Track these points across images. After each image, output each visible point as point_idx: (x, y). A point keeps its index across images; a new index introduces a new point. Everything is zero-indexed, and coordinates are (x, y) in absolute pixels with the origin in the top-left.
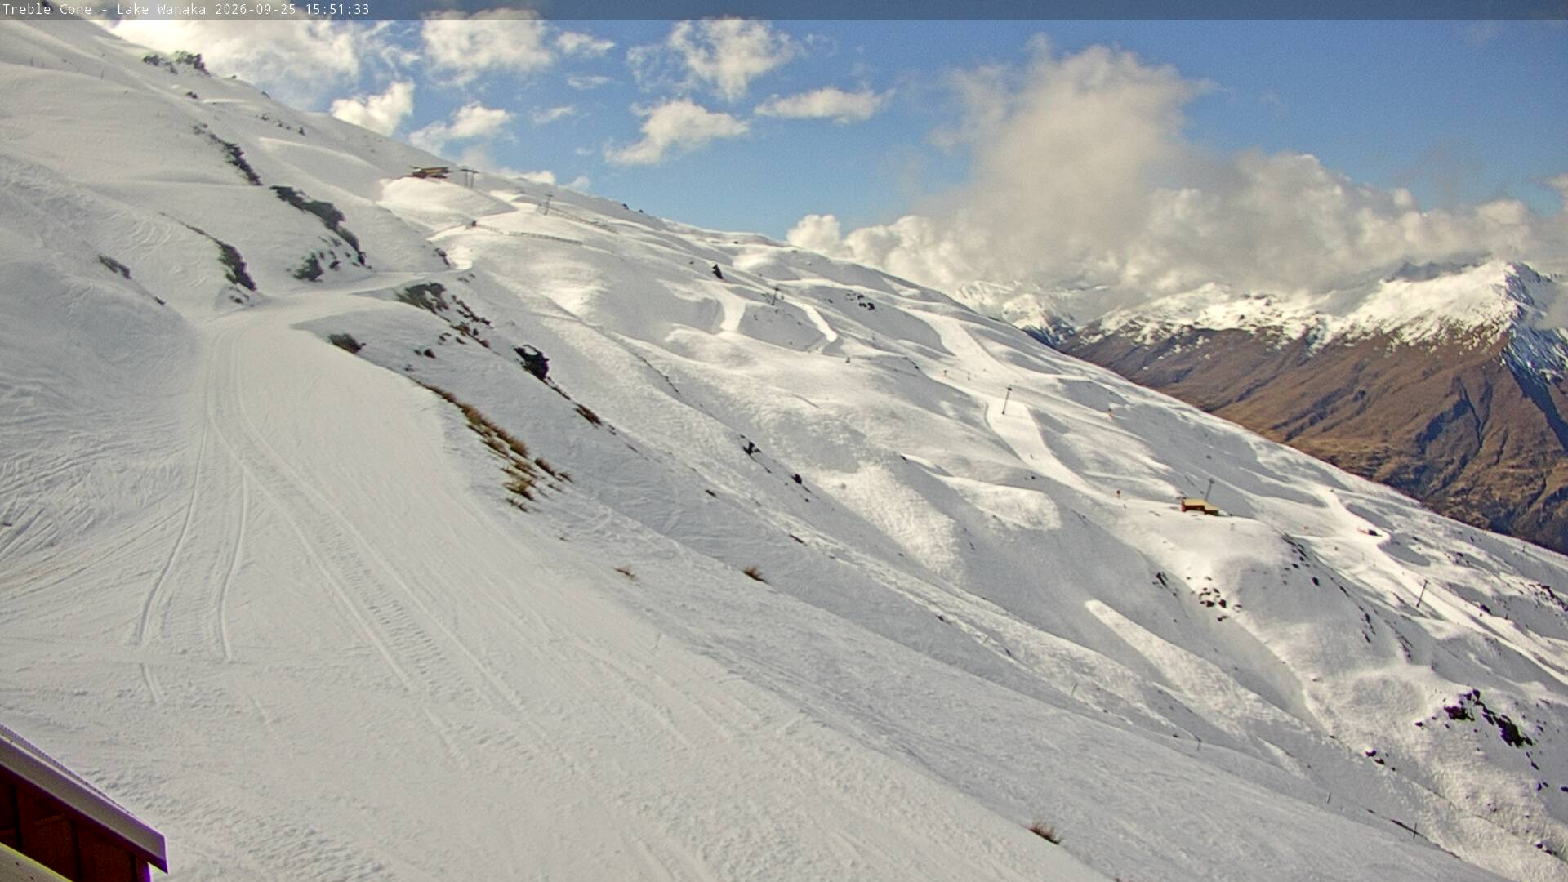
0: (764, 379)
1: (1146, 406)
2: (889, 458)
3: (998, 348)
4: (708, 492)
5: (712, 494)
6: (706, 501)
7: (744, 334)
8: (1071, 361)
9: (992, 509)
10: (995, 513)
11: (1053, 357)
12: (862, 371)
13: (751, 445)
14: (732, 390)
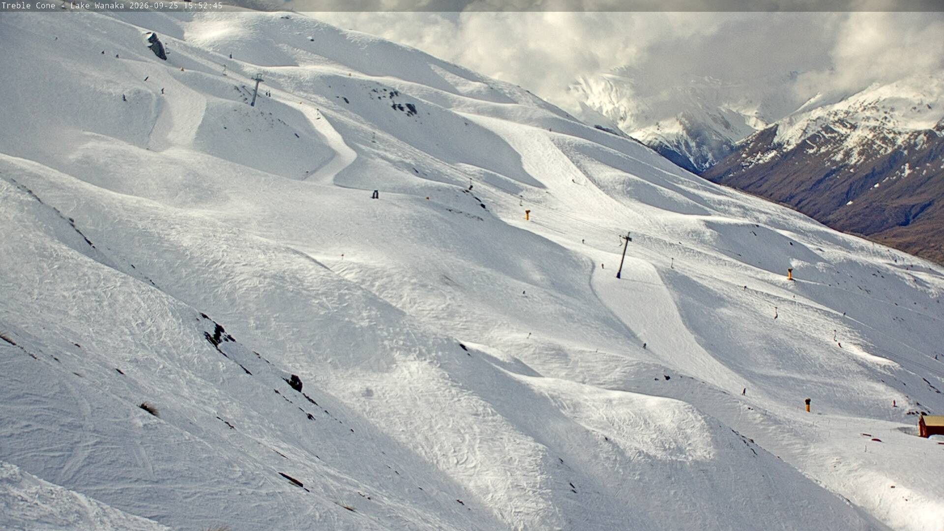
0: (238, 225)
1: (852, 263)
2: (441, 347)
3: (609, 174)
4: (144, 407)
5: (151, 411)
6: (140, 423)
7: (203, 150)
8: (725, 194)
9: (603, 429)
10: (607, 434)
11: (697, 188)
12: (397, 211)
13: (219, 329)
14: (186, 241)
